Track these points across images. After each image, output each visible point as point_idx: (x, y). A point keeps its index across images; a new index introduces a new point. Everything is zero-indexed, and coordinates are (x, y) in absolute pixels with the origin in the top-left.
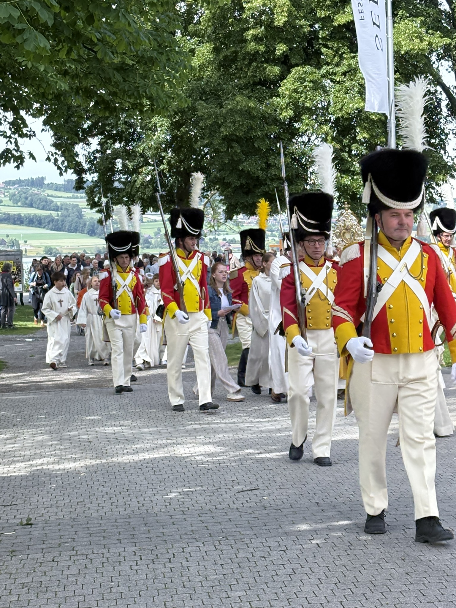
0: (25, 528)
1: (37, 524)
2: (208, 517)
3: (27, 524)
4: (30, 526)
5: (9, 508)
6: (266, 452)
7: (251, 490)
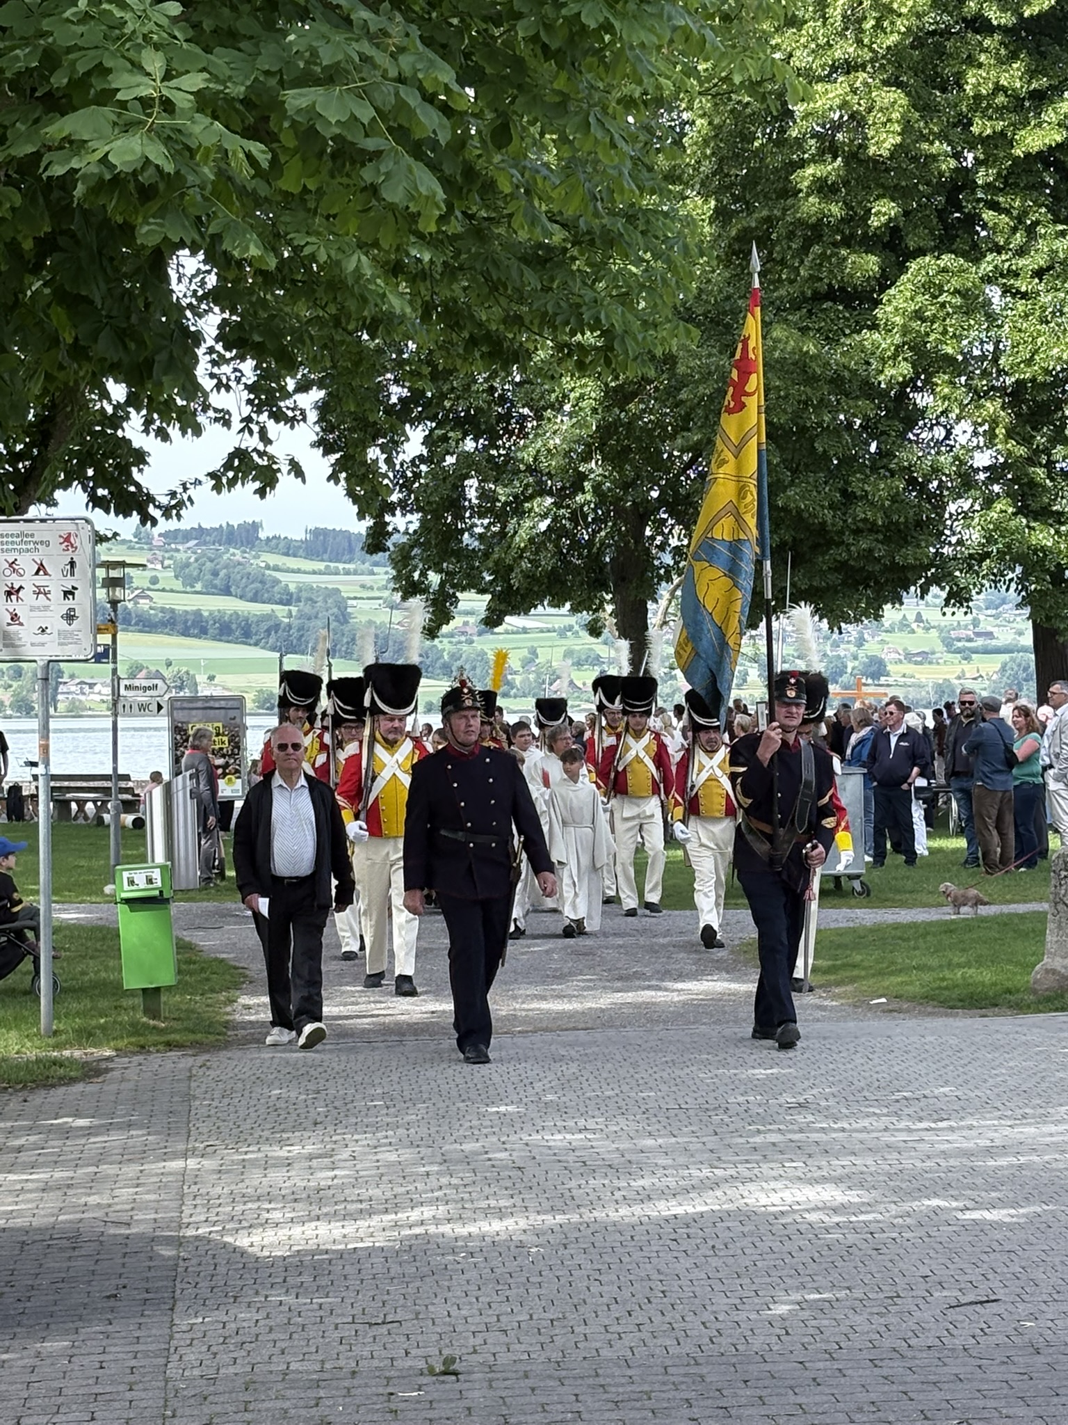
0: (443, 1382)
1: (469, 1373)
2: (896, 1368)
3: (445, 1373)
4: (454, 1378)
5: (384, 1330)
6: (979, 1206)
7: (981, 1303)
